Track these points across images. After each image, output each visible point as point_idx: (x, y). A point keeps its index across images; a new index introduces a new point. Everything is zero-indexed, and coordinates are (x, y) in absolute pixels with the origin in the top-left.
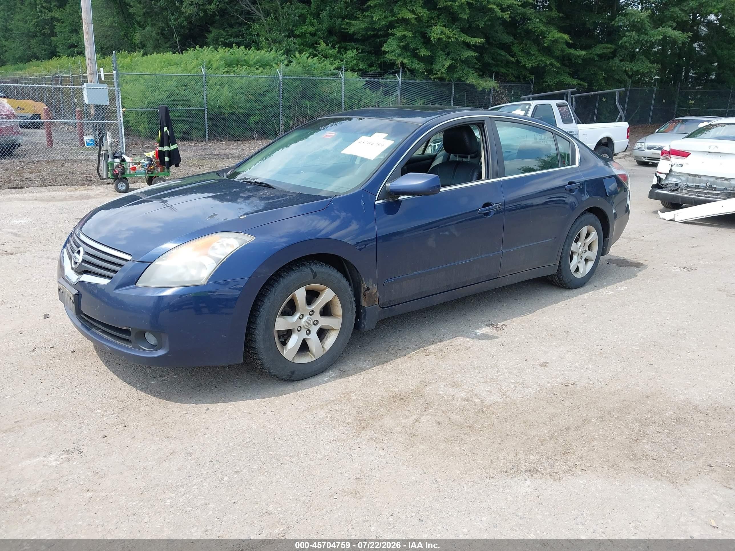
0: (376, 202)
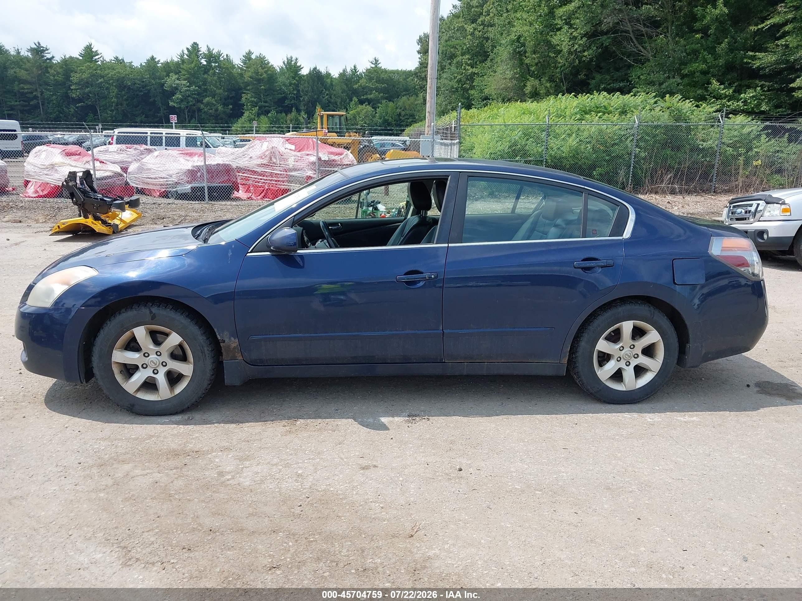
0: (248, 254)
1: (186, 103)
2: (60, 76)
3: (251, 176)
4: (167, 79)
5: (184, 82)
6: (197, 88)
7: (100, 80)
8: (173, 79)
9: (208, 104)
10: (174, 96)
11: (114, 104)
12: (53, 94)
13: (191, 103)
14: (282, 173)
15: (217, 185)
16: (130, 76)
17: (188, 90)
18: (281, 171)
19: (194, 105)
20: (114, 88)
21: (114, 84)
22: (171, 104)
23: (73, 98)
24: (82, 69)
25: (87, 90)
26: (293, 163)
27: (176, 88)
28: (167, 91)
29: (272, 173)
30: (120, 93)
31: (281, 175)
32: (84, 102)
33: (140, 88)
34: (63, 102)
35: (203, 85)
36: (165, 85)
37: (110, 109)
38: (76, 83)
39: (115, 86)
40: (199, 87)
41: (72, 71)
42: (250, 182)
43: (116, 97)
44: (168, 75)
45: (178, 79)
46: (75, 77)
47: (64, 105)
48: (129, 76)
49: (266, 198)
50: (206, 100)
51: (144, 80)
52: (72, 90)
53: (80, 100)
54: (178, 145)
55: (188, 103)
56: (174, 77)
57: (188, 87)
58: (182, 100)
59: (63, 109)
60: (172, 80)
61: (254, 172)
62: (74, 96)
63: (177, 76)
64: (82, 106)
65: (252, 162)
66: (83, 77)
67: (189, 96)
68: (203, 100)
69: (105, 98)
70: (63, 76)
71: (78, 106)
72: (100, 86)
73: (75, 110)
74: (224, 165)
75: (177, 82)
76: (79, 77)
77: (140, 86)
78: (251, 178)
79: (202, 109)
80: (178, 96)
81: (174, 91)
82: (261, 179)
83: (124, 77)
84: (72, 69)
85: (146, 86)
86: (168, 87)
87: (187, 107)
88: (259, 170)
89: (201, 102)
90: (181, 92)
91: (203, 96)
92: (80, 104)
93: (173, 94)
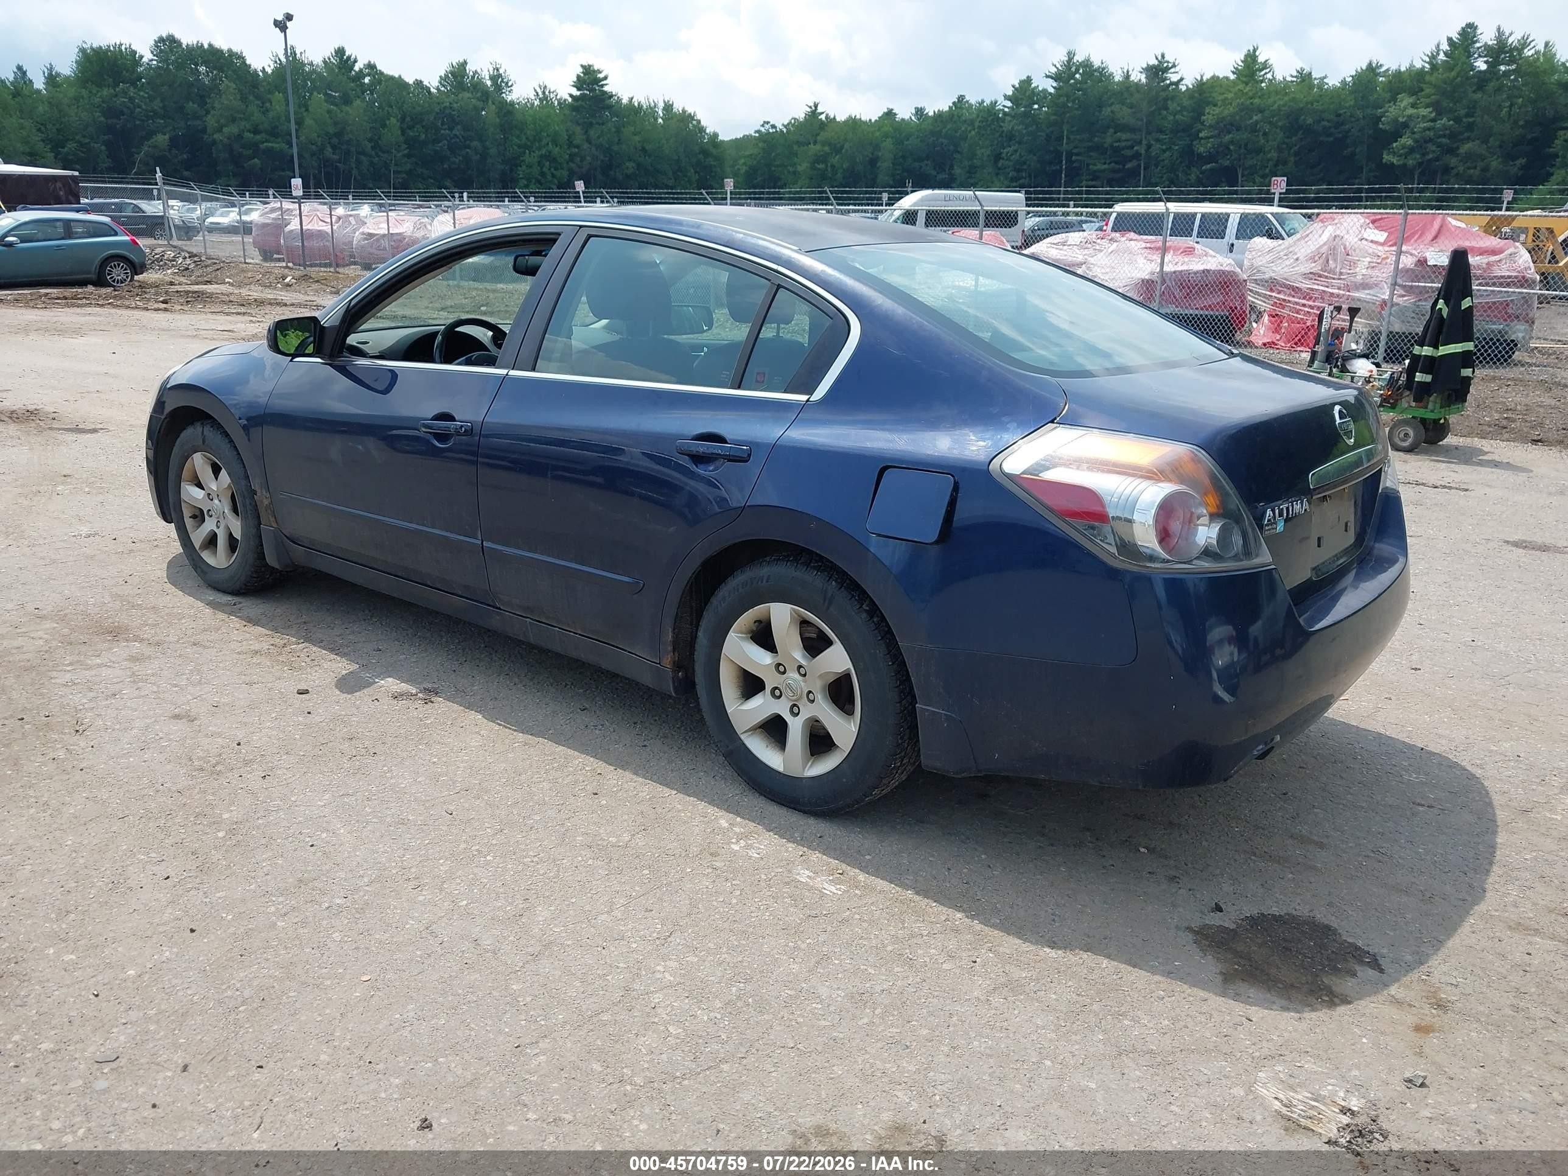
1: (1418, 156)
2: (1185, 113)
3: (1291, 299)
4: (1390, 107)
5: (1424, 112)
6: (1451, 122)
7: (1255, 118)
8: (1402, 105)
9: (1469, 157)
10: (1396, 141)
11: (1271, 163)
12: (1167, 149)
13: (1431, 156)
14: (1342, 292)
15: (1197, 312)
16: (1315, 104)
17: (1429, 129)
18: (1339, 288)
19: (1437, 159)
20: (1278, 131)
21: (1280, 124)
22: (1387, 158)
23: (1199, 155)
24: (1226, 99)
25: (1228, 137)
26: (1364, 271)
27: (1405, 125)
28: (1385, 131)
29: (1324, 291)
30: (1286, 140)
31: (1338, 296)
32: (1217, 162)
33: (1330, 127)
34: (1181, 162)
35: (1467, 115)
36: (1383, 119)
37: (1261, 172)
38: (1210, 126)
39: (1281, 128)
40: (1457, 120)
41: (1208, 103)
42: (1286, 312)
43: (1279, 150)
44: (1394, 99)
45: (1414, 106)
46: (1211, 115)
47: (1181, 169)
48: (1312, 105)
49: (1302, 344)
50: (1466, 148)
51: (1341, 112)
52: (1202, 138)
53: (1211, 158)
54: (1221, 235)
55: (1424, 155)
56: (1405, 100)
57: (1433, 120)
58: (1411, 150)
59: (1178, 176)
60: (1403, 108)
61: (1296, 290)
62: (1202, 149)
63: (1411, 100)
64: (1211, 169)
65: (1296, 269)
66: (1226, 112)
67: (1431, 140)
68: (1458, 148)
69: (1259, 151)
70: (1191, 114)
71: (1206, 170)
72: (1254, 129)
73: (1198, 177)
74: (1222, 273)
75: (1411, 111)
76: (1217, 114)
77: (1330, 124)
78: (1289, 301)
79: (1452, 168)
80: (1406, 141)
81: (1399, 129)
82: (1304, 305)
83: (1302, 109)
84: (1210, 99)
85: (1342, 124)
86: (1388, 123)
87: (1420, 164)
88: (1306, 285)
89: (1451, 151)
90: (1414, 133)
91: (1462, 140)
92: (1208, 166)
93: (1396, 135)
